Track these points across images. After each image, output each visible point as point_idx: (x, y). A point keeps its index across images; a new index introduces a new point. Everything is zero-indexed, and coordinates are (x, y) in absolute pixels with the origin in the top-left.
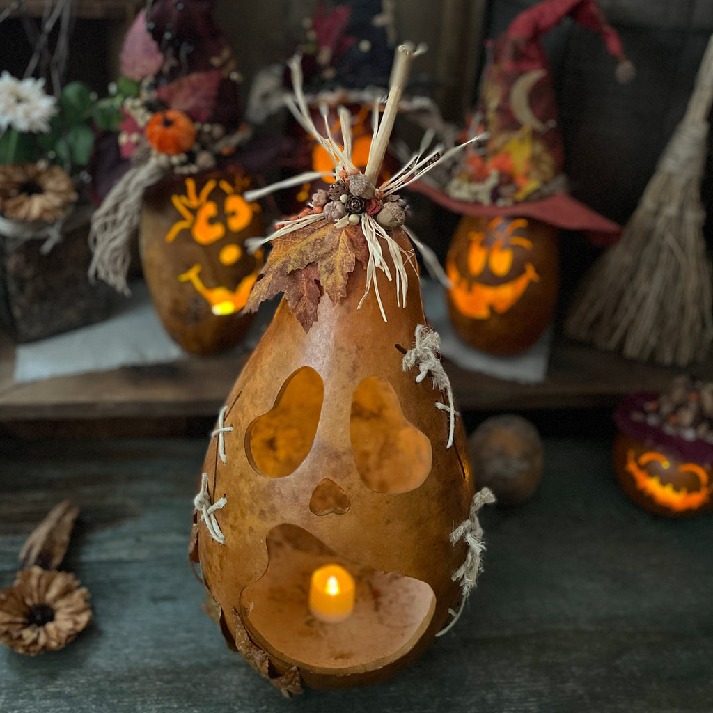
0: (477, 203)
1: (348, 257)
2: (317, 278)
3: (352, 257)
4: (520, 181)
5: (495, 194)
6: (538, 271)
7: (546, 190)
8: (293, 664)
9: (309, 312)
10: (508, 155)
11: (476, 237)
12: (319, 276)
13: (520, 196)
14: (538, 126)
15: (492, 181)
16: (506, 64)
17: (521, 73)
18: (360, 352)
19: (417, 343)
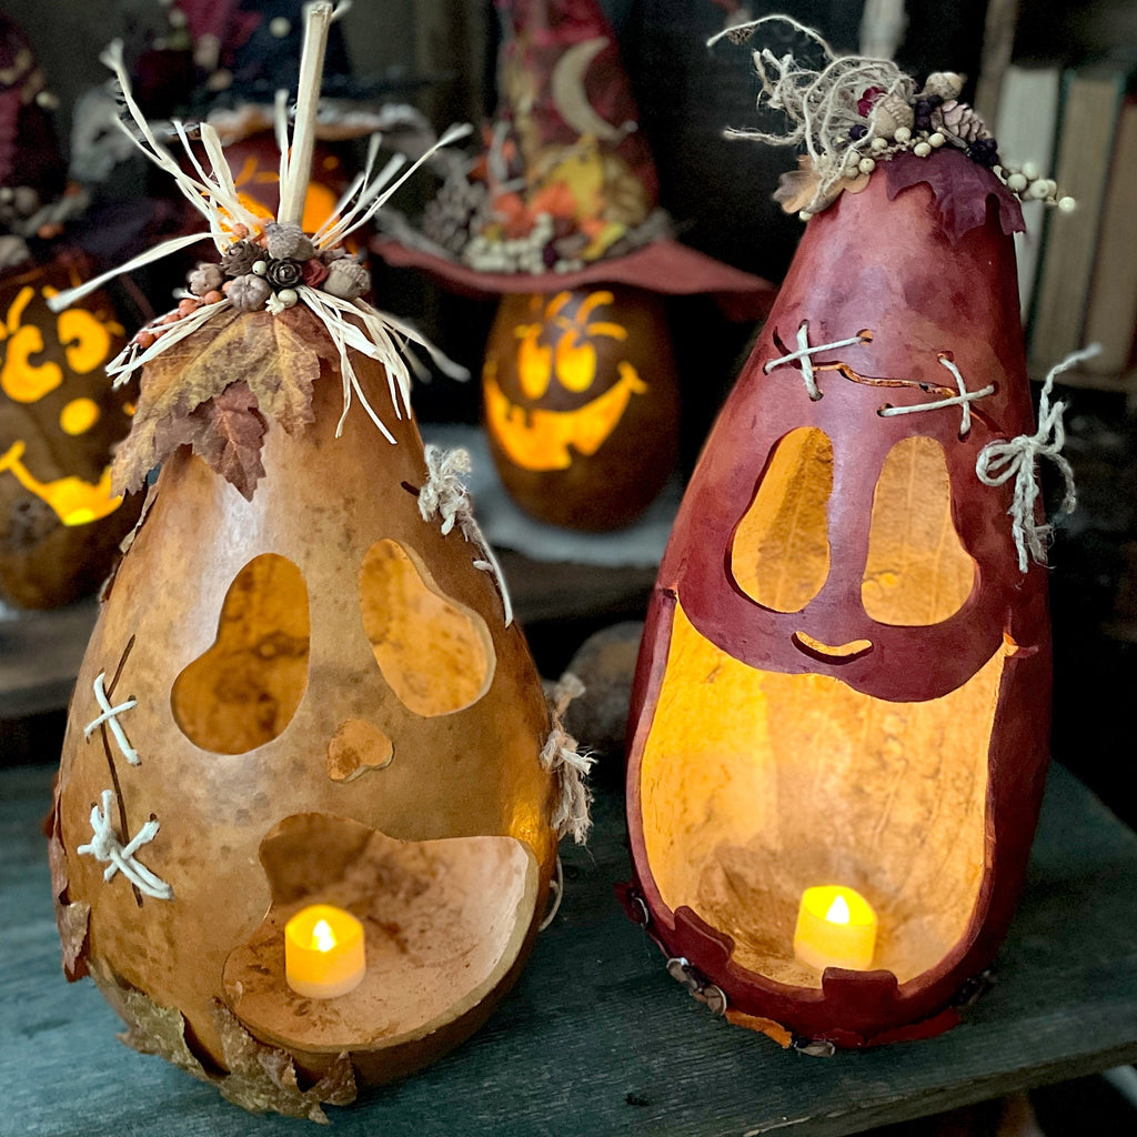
0: (521, 273)
1: (302, 357)
2: (251, 405)
3: (310, 355)
4: (590, 228)
5: (551, 256)
6: (642, 376)
7: (637, 238)
8: (337, 1050)
9: (246, 466)
10: (563, 186)
11: (528, 333)
12: (255, 399)
13: (593, 252)
14: (607, 132)
15: (543, 233)
16: (537, 34)
17: (566, 47)
18: (350, 506)
19: (432, 473)
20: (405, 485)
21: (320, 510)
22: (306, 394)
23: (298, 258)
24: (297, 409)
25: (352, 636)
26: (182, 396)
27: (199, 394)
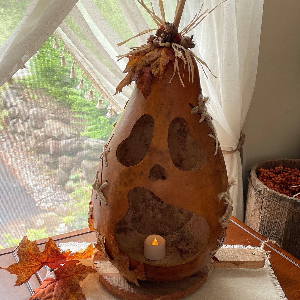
3: (167, 58)
12: (152, 70)
20: (190, 104)
22: (164, 69)
23: (172, 32)
24: (161, 73)
27: (139, 67)
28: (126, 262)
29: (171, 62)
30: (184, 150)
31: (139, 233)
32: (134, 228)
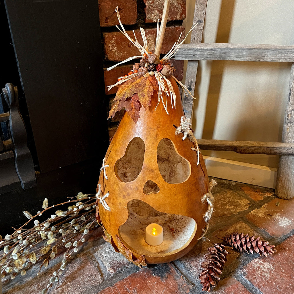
1: (150, 89)
2: (138, 100)
3: (152, 89)
8: (142, 254)
9: (136, 115)
12: (139, 98)
18: (158, 129)
19: (182, 124)
20: (174, 125)
21: (151, 128)
22: (150, 99)
23: (155, 63)
24: (147, 102)
25: (153, 160)
26: (124, 96)
27: (127, 95)
28: (130, 255)
29: (155, 92)
30: (170, 149)
31: (138, 215)
32: (134, 212)
